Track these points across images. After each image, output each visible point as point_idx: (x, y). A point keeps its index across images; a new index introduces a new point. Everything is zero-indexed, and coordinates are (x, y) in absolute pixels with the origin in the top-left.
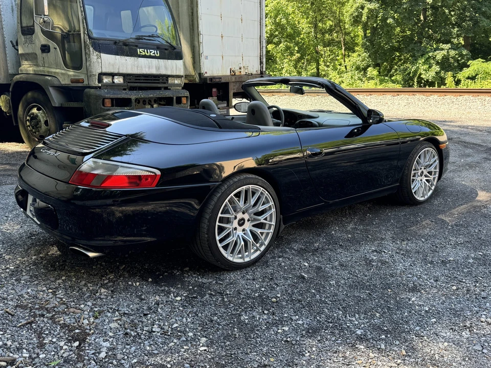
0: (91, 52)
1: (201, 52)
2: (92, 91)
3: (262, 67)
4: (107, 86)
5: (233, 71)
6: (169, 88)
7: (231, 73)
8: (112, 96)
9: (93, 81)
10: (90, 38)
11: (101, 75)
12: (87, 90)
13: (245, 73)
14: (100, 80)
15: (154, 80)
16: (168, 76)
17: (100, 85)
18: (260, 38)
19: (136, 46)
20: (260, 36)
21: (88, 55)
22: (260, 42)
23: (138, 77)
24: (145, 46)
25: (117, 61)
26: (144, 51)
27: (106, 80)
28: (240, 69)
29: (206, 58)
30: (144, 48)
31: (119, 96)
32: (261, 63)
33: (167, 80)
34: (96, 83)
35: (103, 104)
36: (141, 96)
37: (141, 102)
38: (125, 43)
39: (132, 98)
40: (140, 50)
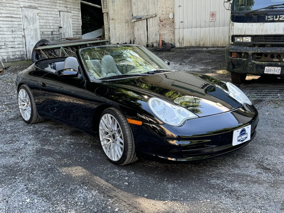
0: (230, 22)
4: (239, 43)
10: (232, 13)
11: (233, 37)
14: (233, 40)
24: (276, 13)
25: (245, 27)
26: (273, 18)
30: (274, 15)
35: (231, 56)
36: (257, 51)
37: (269, 56)
38: (254, 13)
39: (249, 52)
40: (269, 17)
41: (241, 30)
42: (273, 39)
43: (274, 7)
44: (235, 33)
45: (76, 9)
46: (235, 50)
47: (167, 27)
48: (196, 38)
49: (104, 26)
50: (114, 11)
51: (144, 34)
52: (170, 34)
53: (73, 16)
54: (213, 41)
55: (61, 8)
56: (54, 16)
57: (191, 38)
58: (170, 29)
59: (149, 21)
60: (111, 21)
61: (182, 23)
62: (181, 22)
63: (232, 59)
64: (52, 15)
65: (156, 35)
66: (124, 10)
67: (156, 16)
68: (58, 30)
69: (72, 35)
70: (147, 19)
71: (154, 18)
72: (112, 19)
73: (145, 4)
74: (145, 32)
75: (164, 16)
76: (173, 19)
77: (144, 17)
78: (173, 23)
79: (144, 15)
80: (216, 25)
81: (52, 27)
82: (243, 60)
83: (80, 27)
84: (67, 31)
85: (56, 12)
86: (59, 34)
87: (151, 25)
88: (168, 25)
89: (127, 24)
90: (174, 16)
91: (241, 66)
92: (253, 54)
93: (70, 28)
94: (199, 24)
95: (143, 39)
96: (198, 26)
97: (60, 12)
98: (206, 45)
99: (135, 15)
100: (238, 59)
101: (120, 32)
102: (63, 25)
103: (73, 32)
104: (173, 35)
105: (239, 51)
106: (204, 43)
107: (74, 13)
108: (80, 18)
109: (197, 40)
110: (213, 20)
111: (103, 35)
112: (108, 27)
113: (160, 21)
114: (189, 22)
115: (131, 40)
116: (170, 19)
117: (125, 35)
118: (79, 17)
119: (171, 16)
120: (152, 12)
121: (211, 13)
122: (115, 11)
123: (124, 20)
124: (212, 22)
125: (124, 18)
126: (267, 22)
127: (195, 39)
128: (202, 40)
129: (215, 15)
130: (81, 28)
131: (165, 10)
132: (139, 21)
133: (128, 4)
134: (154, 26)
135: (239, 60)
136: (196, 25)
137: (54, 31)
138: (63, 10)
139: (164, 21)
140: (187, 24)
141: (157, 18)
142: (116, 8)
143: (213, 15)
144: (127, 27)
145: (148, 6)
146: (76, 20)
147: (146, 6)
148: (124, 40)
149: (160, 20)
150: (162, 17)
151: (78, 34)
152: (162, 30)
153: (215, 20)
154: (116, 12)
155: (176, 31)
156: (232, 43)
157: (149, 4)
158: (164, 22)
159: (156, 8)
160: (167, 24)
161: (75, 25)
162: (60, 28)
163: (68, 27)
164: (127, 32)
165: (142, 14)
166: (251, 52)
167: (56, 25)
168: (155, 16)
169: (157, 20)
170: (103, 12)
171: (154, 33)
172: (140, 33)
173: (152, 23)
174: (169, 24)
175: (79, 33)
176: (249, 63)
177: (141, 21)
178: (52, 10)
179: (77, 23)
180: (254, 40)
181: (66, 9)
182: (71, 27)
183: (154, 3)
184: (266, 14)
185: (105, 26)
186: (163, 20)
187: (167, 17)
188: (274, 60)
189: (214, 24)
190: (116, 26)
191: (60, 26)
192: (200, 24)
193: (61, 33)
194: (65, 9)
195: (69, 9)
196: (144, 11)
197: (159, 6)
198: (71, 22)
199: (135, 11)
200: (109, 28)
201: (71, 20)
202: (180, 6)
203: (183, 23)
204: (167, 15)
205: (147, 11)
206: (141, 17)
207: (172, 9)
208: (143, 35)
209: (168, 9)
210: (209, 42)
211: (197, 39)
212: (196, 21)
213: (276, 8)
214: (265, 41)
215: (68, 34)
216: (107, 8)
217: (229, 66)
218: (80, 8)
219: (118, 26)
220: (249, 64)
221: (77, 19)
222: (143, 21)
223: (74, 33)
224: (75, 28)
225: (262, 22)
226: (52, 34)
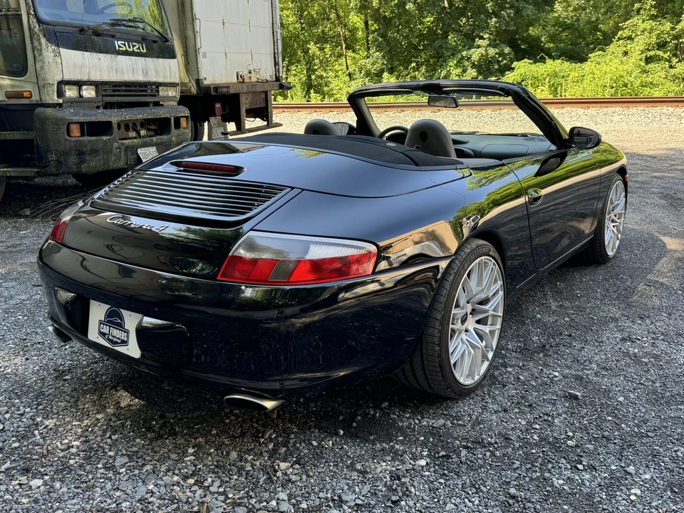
0: (44, 46)
1: (198, 46)
2: (49, 111)
3: (277, 71)
4: (72, 102)
5: (241, 76)
6: (161, 103)
7: (238, 78)
8: (82, 119)
9: (48, 95)
10: (39, 21)
11: (62, 83)
12: (39, 110)
13: (256, 80)
14: (60, 94)
15: (140, 91)
16: (158, 85)
17: (61, 101)
18: (273, 26)
19: (113, 36)
20: (273, 24)
21: (37, 50)
22: (273, 33)
23: (116, 86)
24: (125, 36)
25: (87, 61)
26: (124, 45)
27: (70, 93)
28: (250, 73)
29: (204, 56)
30: (124, 40)
31: (93, 119)
32: (276, 64)
33: (158, 91)
34: (55, 99)
35: (68, 133)
36: (125, 117)
38: (96, 32)
39: (113, 121)
40: (119, 43)
41: (80, 68)
46: (83, 116)
63: (77, 141)
82: (105, 139)
91: (99, 155)
126: (118, 53)
135: (96, 140)
166: (116, 119)
176: (115, 144)
188: (130, 134)
217: (67, 161)
220: (115, 147)
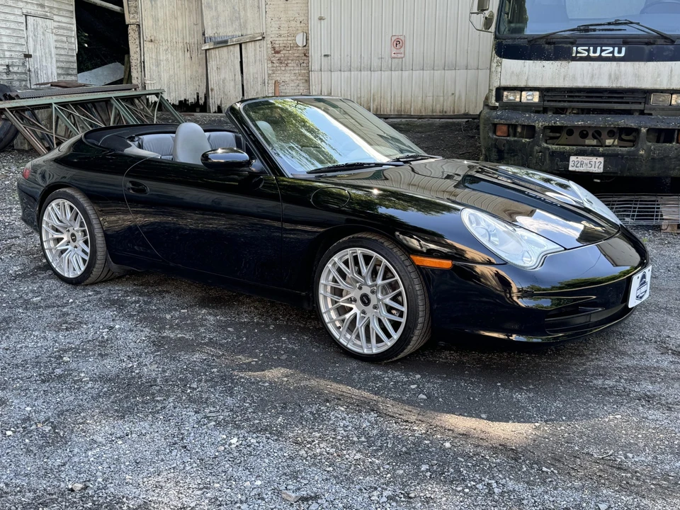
0: (493, 58)
2: (485, 112)
4: (510, 106)
9: (490, 99)
10: (496, 37)
11: (500, 90)
14: (499, 98)
24: (593, 41)
26: (588, 51)
30: (589, 45)
34: (494, 102)
35: (495, 132)
36: (555, 123)
37: (576, 134)
38: (549, 40)
39: (537, 125)
40: (579, 49)
41: (518, 76)
42: (587, 97)
43: (590, 27)
44: (504, 83)
45: (64, 12)
46: (504, 119)
47: (290, 65)
48: (359, 95)
49: (129, 57)
50: (156, 20)
51: (235, 80)
52: (298, 82)
53: (57, 28)
54: (399, 102)
55: (29, 6)
56: (13, 26)
57: (349, 93)
58: (297, 71)
59: (246, 48)
60: (148, 46)
61: (326, 58)
62: (325, 56)
63: (496, 139)
64: (8, 25)
65: (264, 83)
66: (180, 19)
67: (264, 38)
68: (22, 61)
69: (56, 75)
70: (241, 45)
71: (257, 43)
72: (151, 41)
73: (237, 8)
74: (237, 76)
75: (284, 39)
76: (305, 48)
77: (234, 39)
78: (305, 58)
79: (234, 34)
80: (406, 66)
81: (7, 54)
82: (524, 141)
83: (73, 56)
84: (44, 64)
85: (18, 17)
86: (25, 73)
87: (252, 59)
88: (292, 60)
89: (188, 55)
90: (307, 40)
91: (516, 155)
92: (545, 128)
93: (52, 58)
94: (366, 62)
95: (232, 91)
96: (364, 68)
97: (26, 16)
98: (384, 111)
99: (209, 33)
100: (512, 139)
101: (171, 73)
102: (35, 51)
103: (58, 68)
104: (306, 85)
105: (514, 122)
106: (379, 107)
107: (59, 22)
108: (74, 33)
109: (362, 99)
110: (399, 56)
111: (126, 77)
112: (139, 59)
113: (273, 52)
114: (344, 58)
115: (198, 93)
116: (298, 46)
117: (182, 81)
118: (72, 31)
119: (300, 40)
120: (252, 29)
121: (394, 38)
122: (158, 20)
123: (181, 45)
124: (396, 60)
125: (180, 40)
126: (575, 59)
127: (358, 98)
128: (374, 100)
129: (404, 43)
130: (75, 58)
131: (287, 26)
132: (222, 49)
133: (189, 7)
134: (258, 63)
135: (514, 141)
136: (359, 64)
137: (13, 65)
138: (33, 12)
139: (284, 52)
140: (339, 60)
141: (267, 44)
142: (161, 14)
143: (398, 43)
144: (188, 61)
145: (242, 14)
146: (65, 39)
147: (239, 14)
148: (182, 92)
149: (274, 48)
150: (280, 42)
151: (68, 74)
152: (279, 72)
153: (403, 56)
154: (161, 23)
155: (313, 76)
156: (497, 104)
157: (245, 9)
158: (284, 54)
159: (264, 18)
160: (291, 58)
161: (62, 52)
162: (29, 56)
163: (45, 54)
164: (189, 73)
165: (227, 31)
166: (540, 124)
167: (18, 48)
168: (261, 38)
169: (267, 48)
170: (127, 22)
171: (259, 79)
172: (222, 76)
173: (253, 53)
174: (295, 58)
175: (71, 72)
176: (537, 148)
177: (225, 49)
178: (7, 10)
179: (66, 45)
180: (546, 98)
181: (40, 9)
182: (53, 55)
183: (259, 7)
184: (573, 43)
185: (131, 57)
186: (282, 48)
187: (291, 42)
188: (588, 142)
189: (400, 63)
190: (161, 58)
191: (27, 53)
192: (369, 62)
193: (29, 71)
194: (40, 11)
195: (47, 9)
196: (234, 26)
197: (270, 14)
198: (53, 44)
199: (210, 24)
200: (144, 62)
201: (52, 39)
202: (321, 19)
203: (329, 57)
204: (289, 38)
205: (240, 25)
206: (225, 39)
207: (302, 25)
208: (232, 83)
209: (292, 22)
210: (389, 104)
211: (362, 96)
212: (359, 55)
213: (594, 30)
214: (569, 101)
215: (46, 74)
216: (136, 12)
217: (490, 156)
218: (73, 8)
219: (165, 58)
220: (535, 150)
221: (67, 37)
222: (231, 48)
223: (60, 71)
224: (62, 58)
225: (565, 59)
226: (8, 72)
